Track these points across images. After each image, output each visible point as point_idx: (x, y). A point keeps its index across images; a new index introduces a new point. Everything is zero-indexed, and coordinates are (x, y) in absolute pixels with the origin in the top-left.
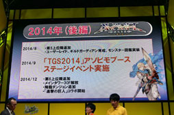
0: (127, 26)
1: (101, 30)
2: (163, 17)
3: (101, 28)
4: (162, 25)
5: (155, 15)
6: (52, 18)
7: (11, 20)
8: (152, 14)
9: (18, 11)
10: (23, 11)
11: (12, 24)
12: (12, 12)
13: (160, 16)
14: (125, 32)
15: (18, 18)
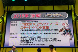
0: (57, 14)
1: (46, 16)
2: (73, 10)
5: (69, 9)
6: (24, 10)
7: (6, 11)
8: (68, 9)
9: (9, 7)
10: (11, 7)
12: (6, 7)
13: (71, 10)
15: (9, 10)
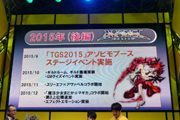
0: (131, 33)
2: (167, 24)
3: (105, 35)
4: (167, 32)
5: (160, 22)
6: (55, 24)
7: (12, 26)
8: (156, 21)
9: (19, 17)
10: (24, 16)
11: (13, 29)
12: (13, 17)
13: (164, 24)
14: (129, 39)
15: (20, 24)
